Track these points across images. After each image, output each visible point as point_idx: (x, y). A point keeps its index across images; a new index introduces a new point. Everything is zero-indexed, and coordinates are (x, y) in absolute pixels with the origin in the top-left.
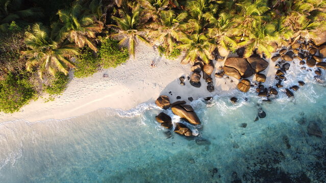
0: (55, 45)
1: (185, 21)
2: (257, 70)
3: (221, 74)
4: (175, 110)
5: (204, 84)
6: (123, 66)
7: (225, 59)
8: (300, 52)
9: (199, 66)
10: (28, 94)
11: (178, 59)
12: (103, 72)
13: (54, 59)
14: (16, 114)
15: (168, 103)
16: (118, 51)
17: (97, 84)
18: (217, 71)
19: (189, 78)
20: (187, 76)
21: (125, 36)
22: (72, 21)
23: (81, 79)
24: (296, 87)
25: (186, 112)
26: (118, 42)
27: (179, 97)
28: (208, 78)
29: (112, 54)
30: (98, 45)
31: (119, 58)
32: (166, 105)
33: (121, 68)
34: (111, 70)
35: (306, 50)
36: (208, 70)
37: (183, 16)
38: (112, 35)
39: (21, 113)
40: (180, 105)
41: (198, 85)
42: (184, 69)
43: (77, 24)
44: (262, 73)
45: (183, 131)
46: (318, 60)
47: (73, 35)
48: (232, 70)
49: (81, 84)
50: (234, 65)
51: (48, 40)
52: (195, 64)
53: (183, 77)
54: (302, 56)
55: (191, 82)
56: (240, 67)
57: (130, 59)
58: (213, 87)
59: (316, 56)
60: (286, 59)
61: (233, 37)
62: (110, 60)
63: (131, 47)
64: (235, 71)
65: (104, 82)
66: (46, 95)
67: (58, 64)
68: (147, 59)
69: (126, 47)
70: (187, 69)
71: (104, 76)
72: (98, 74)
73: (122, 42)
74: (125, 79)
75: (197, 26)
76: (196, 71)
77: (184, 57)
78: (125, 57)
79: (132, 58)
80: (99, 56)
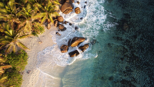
4: (73, 45)
6: (29, 59)
7: (60, 10)
11: (45, 30)
12: (25, 72)
15: (66, 47)
16: (19, 55)
17: (31, 80)
19: (59, 30)
21: (13, 46)
25: (77, 40)
26: (13, 52)
29: (18, 60)
31: (23, 57)
32: (67, 48)
34: (27, 67)
36: (61, 20)
38: (8, 52)
45: (85, 47)
48: (67, 11)
50: (66, 8)
56: (68, 6)
57: (28, 53)
62: (22, 63)
63: (21, 46)
64: (69, 10)
65: (32, 75)
68: (34, 44)
69: (19, 50)
70: (54, 29)
71: (28, 73)
72: (24, 76)
73: (15, 50)
77: (47, 26)
78: (25, 54)
79: (28, 51)
80: (14, 69)
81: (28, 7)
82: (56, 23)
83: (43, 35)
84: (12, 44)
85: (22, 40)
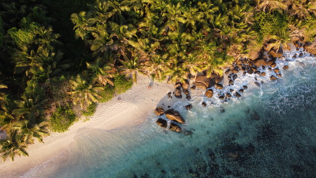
0: (91, 87)
1: (167, 59)
2: (217, 82)
3: (194, 87)
4: (169, 116)
5: (184, 95)
6: (130, 90)
7: (195, 77)
8: (243, 66)
9: (179, 85)
10: (72, 118)
11: (165, 81)
12: (118, 97)
13: (90, 95)
14: (66, 132)
15: (163, 111)
16: (126, 81)
17: (115, 105)
18: (191, 86)
19: (174, 93)
20: (172, 92)
21: (128, 72)
22: (98, 70)
23: (104, 103)
24: (242, 90)
25: (175, 116)
26: (125, 76)
27: (169, 107)
28: (186, 91)
29: (122, 84)
30: (113, 79)
31: (127, 86)
32: (162, 113)
33: (129, 92)
34: (122, 95)
35: (246, 64)
36: (186, 87)
37: (165, 56)
38: (121, 73)
39: (69, 131)
40: (171, 112)
41: (180, 97)
42: (170, 87)
43: (102, 72)
44: (220, 83)
45: (175, 128)
46: (254, 70)
47: (100, 78)
48: (200, 84)
49: (105, 107)
50: (202, 81)
51: (87, 85)
52: (177, 84)
53: (170, 93)
54: (244, 68)
55: (175, 95)
56: (205, 82)
57: (134, 85)
58: (190, 97)
59: (253, 68)
60: (234, 72)
61: (198, 66)
62: (122, 89)
63: (134, 77)
64: (203, 84)
65: (119, 103)
66: (83, 117)
67: (93, 98)
68: (144, 84)
69: (130, 78)
70: (172, 87)
71: (119, 99)
72: (115, 98)
73: (127, 75)
74: (133, 100)
75: (175, 61)
76: (178, 88)
77: (169, 79)
78: (130, 84)
79: (134, 84)
80: (114, 87)
82: (177, 86)
83: (158, 83)
84: (128, 70)
85: (140, 74)
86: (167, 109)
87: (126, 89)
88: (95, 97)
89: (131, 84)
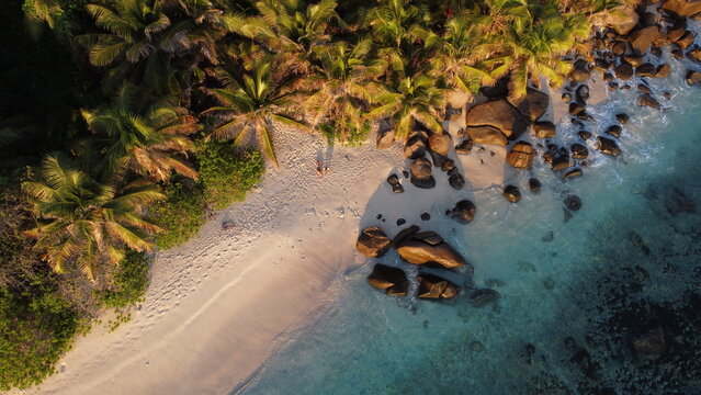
0: (108, 193)
1: (371, 58)
2: (534, 117)
3: (465, 145)
4: (406, 252)
5: (441, 177)
6: (259, 190)
7: (464, 113)
8: (596, 56)
9: (420, 143)
10: (63, 326)
11: (369, 141)
12: (220, 219)
13: (114, 226)
14: (49, 383)
15: (384, 240)
16: (240, 161)
17: (216, 249)
18: (456, 143)
19: (406, 174)
20: (400, 171)
21: (242, 126)
22: (129, 128)
23: (175, 249)
24: (614, 129)
25: (431, 248)
26: (232, 141)
27: (401, 222)
28: (444, 162)
29: (228, 172)
30: (192, 161)
31: (246, 175)
32: (382, 246)
33: (255, 196)
34: (235, 209)
35: (605, 49)
36: (441, 147)
37: (363, 48)
38: (219, 132)
39: (62, 376)
40: (412, 237)
41: (428, 183)
42: (389, 159)
43: (145, 131)
44: (541, 119)
45: (437, 289)
46: (634, 63)
47: (142, 158)
48: (485, 130)
49: (180, 261)
50: (489, 120)
51: (92, 188)
52: (410, 142)
53: (393, 177)
54: (603, 63)
55: (415, 181)
56: (501, 120)
57: (268, 171)
58: (461, 177)
59: (629, 56)
60: (577, 77)
62: (228, 187)
63: (264, 143)
64: (494, 131)
65: (230, 240)
66: (108, 314)
67: (126, 236)
68: (303, 160)
69: (252, 147)
70: (394, 155)
71: (225, 226)
72: (211, 226)
73: (241, 139)
74: (276, 219)
75: (397, 59)
76: (416, 156)
77: (382, 133)
78: (256, 169)
79: (271, 169)
80: (201, 187)
81: (360, 48)
82: (414, 148)
83: (349, 150)
84: (241, 118)
85: (282, 128)
86: (394, 231)
87: (246, 187)
88: (133, 229)
89: (258, 169)
